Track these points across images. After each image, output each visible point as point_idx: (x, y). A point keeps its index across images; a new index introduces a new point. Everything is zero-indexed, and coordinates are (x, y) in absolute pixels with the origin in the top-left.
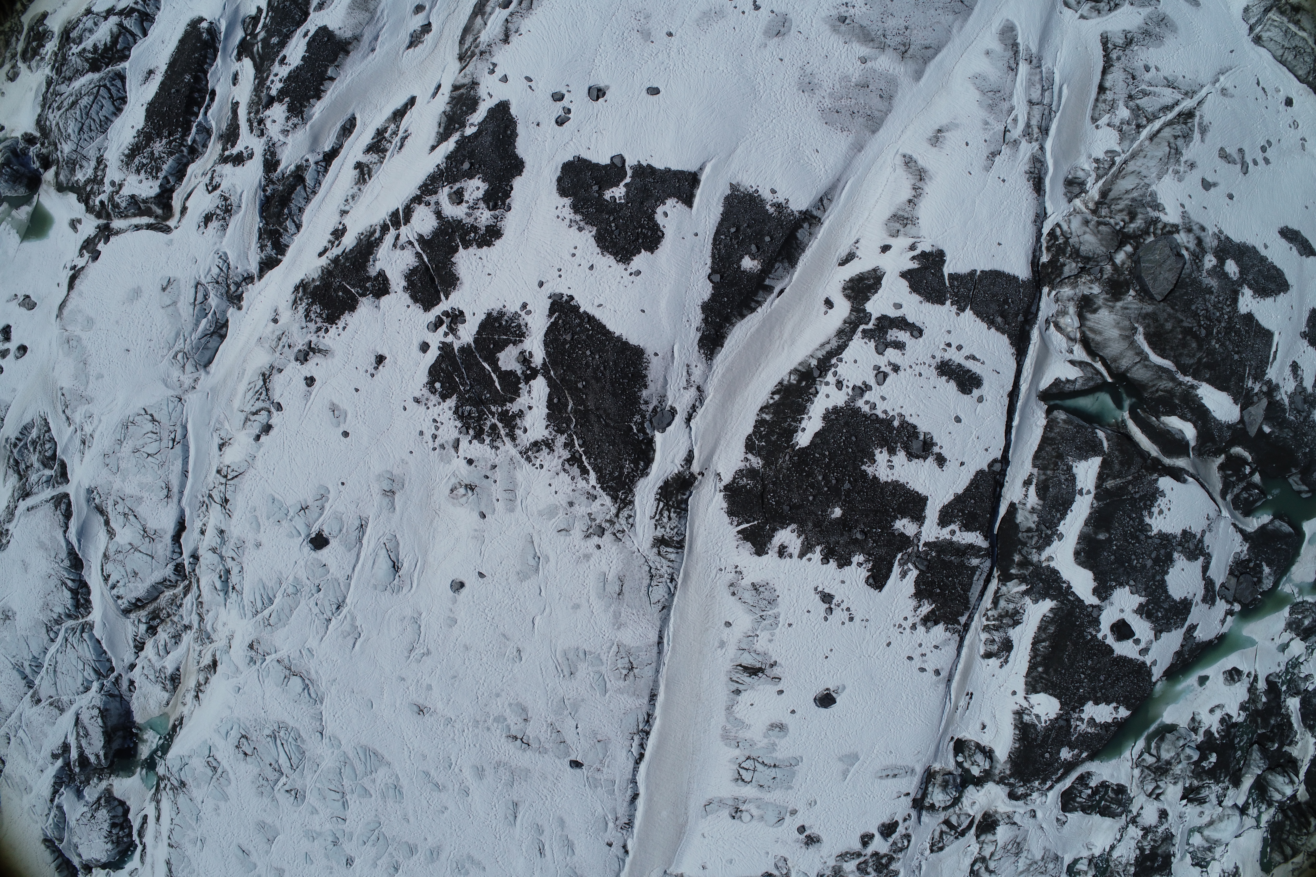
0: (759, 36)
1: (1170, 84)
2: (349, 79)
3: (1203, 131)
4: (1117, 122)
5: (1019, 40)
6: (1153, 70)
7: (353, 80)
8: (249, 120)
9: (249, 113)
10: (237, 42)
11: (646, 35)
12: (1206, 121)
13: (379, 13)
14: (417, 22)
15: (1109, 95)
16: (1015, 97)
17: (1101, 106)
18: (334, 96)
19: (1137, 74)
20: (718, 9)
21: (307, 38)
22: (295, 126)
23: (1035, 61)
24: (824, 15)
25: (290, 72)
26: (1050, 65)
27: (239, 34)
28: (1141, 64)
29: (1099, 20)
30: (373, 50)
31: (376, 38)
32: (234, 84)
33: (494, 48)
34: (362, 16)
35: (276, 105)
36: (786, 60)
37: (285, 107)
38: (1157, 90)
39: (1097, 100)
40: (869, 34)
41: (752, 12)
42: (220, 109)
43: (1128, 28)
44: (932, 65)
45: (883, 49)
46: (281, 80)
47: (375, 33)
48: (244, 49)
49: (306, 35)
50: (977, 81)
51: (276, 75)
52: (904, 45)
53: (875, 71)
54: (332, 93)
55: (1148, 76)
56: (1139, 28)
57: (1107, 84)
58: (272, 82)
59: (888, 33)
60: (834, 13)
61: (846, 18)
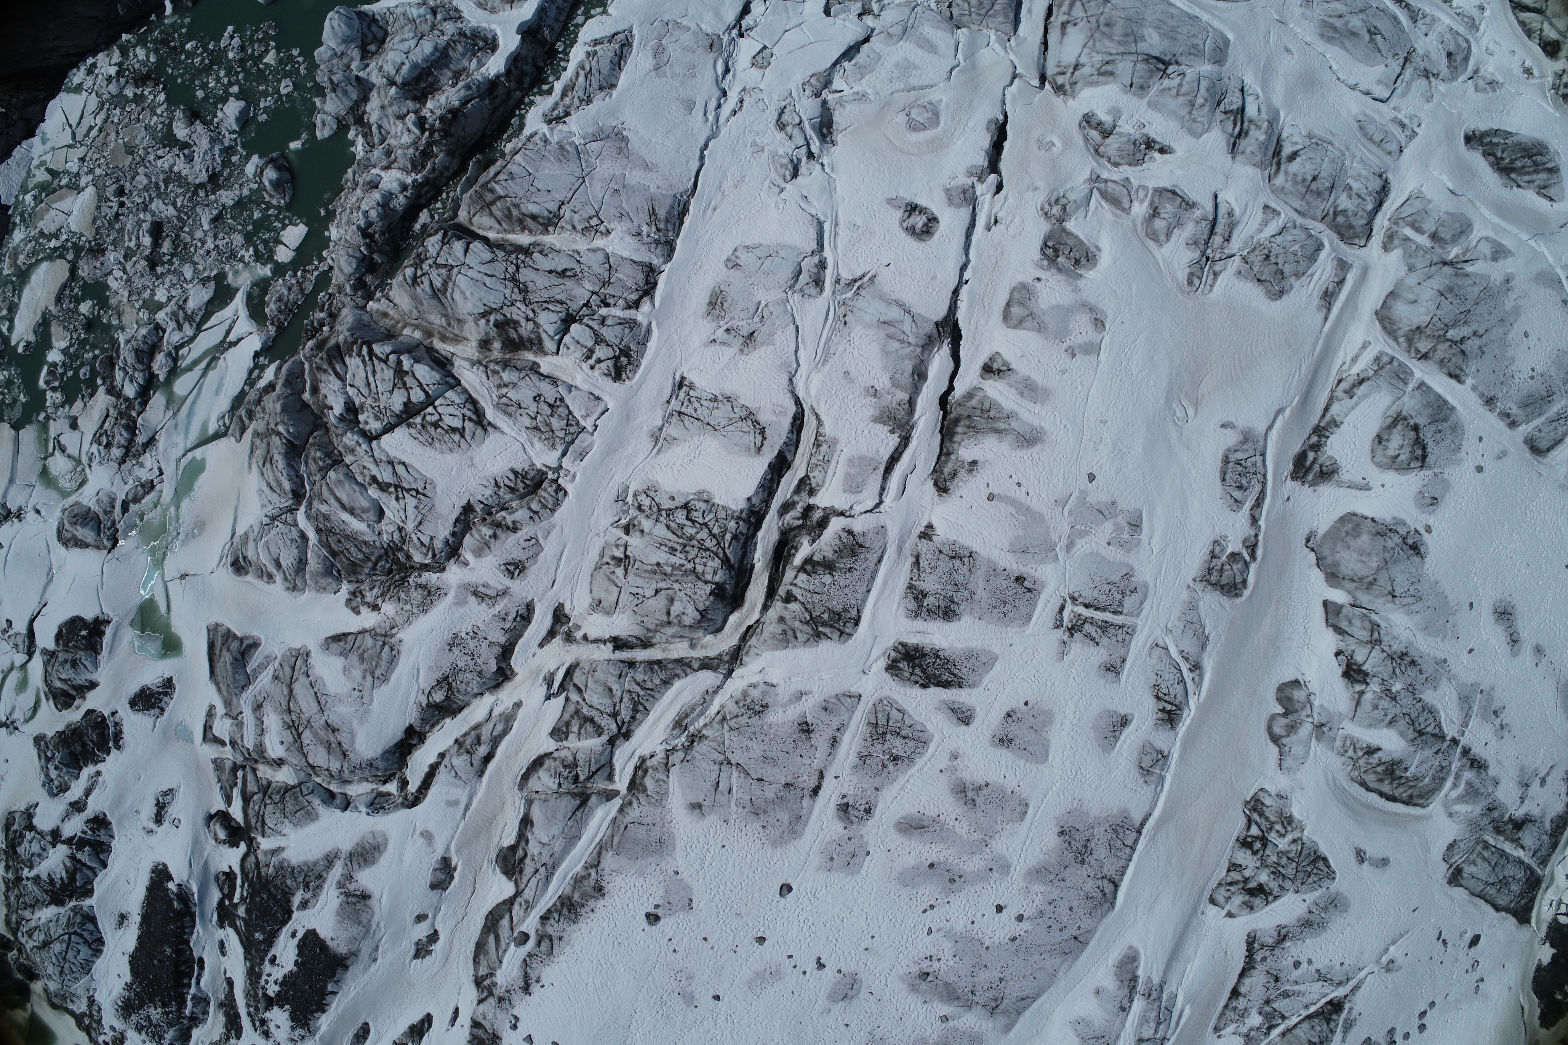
0: (822, 1001)
1: (1321, 977)
2: (352, 994)
3: (1348, 1026)
4: (1244, 1030)
5: (1140, 972)
6: (1304, 965)
7: (358, 994)
8: (249, 1014)
9: (248, 1005)
10: (215, 904)
11: (689, 1000)
12: (1355, 1012)
13: (374, 927)
14: (422, 931)
15: (1241, 1003)
16: (1122, 1040)
17: (1230, 1014)
18: (340, 1010)
19: (1281, 975)
20: (773, 969)
21: (296, 940)
22: (303, 1037)
23: (1154, 995)
24: (901, 972)
25: (285, 977)
26: (1174, 988)
27: (215, 896)
28: (1291, 961)
29: (1249, 917)
30: (375, 960)
31: (376, 949)
32: (223, 954)
33: (514, 997)
34: (356, 930)
35: (276, 1008)
36: (852, 1025)
37: (287, 1014)
38: (1301, 988)
39: (1226, 1006)
40: (954, 991)
41: (815, 972)
42: (214, 980)
43: (1283, 922)
44: (1028, 1013)
45: (970, 1007)
46: (276, 983)
47: (374, 945)
48: (225, 915)
49: (294, 935)
50: (1079, 1027)
51: (269, 975)
52: (996, 1000)
53: (957, 1030)
54: (336, 1006)
55: (1295, 974)
56: (1299, 920)
57: (1243, 990)
58: (267, 982)
59: (978, 988)
60: (915, 969)
61: (928, 974)
